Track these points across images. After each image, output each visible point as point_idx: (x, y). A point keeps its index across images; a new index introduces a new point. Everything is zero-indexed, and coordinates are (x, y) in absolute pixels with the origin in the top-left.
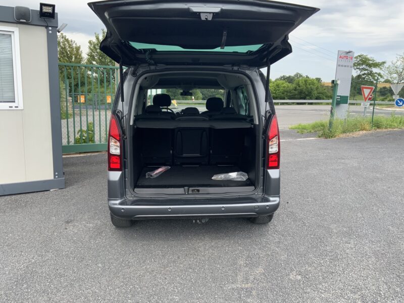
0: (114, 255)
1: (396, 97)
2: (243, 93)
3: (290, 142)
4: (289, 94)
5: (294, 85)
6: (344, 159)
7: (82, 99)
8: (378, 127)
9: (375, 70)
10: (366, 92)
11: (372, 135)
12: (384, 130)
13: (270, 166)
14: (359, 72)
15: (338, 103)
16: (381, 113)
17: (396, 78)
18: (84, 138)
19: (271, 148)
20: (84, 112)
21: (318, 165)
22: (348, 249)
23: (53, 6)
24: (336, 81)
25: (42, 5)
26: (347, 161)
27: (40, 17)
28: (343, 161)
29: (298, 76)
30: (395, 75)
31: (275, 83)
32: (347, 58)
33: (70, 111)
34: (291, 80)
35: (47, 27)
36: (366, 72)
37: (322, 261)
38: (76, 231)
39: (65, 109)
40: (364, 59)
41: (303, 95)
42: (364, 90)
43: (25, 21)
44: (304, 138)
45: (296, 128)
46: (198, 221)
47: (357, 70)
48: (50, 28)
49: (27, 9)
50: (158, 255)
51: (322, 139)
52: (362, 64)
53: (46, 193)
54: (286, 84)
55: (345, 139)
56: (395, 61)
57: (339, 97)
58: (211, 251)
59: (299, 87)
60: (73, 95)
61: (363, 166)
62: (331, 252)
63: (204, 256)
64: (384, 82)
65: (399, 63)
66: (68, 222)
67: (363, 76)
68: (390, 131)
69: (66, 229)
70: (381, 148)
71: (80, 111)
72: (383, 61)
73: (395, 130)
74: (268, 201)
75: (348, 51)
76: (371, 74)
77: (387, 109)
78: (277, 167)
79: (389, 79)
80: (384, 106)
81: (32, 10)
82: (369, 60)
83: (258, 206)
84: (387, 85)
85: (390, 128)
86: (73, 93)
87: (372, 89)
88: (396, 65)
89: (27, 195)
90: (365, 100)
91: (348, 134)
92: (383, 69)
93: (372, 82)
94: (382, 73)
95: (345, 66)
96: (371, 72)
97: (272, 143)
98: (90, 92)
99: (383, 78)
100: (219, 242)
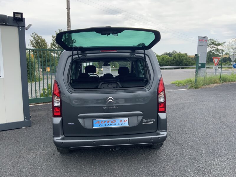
0: (58, 174)
1: (233, 63)
2: (141, 64)
3: (172, 92)
4: (170, 63)
5: (172, 58)
6: (205, 102)
7: (48, 70)
8: (225, 81)
9: (219, 47)
10: (216, 60)
11: (221, 86)
12: (228, 83)
13: (159, 111)
14: (210, 49)
15: (200, 68)
16: (225, 73)
17: (232, 51)
18: (46, 93)
19: (160, 99)
20: (49, 77)
21: (190, 106)
22: (214, 165)
23: (21, 14)
24: (198, 55)
25: (14, 13)
26: (207, 103)
27: (14, 21)
28: (205, 103)
29: (175, 52)
30: (232, 50)
31: (161, 57)
32: (203, 40)
33: (41, 77)
34: (171, 54)
35: (18, 27)
36: (214, 49)
37: (197, 175)
38: (35, 156)
39: (38, 76)
40: (212, 41)
41: (178, 63)
42: (215, 59)
43: (4, 23)
44: (180, 89)
45: (175, 83)
46: (113, 149)
47: (209, 48)
48: (20, 27)
49: (6, 16)
50: (86, 173)
51: (191, 90)
52: (212, 44)
53: (19, 129)
54: (168, 57)
55: (205, 89)
56: (231, 42)
57: (200, 64)
58: (122, 169)
59: (176, 58)
60: (43, 67)
61: (218, 106)
62: (203, 168)
63: (117, 174)
64: (225, 54)
65: (233, 43)
66: (30, 150)
67: (213, 51)
68: (232, 83)
69: (28, 155)
70: (228, 94)
71: (47, 76)
72: (224, 42)
73: (234, 82)
74: (159, 134)
75: (204, 36)
76: (217, 50)
77: (228, 70)
78: (164, 112)
79: (228, 52)
80: (226, 68)
81: (8, 17)
82: (215, 42)
83: (153, 138)
84: (227, 56)
85: (231, 81)
86: (43, 66)
87: (219, 58)
88: (232, 44)
89: (7, 131)
90: (216, 65)
91: (206, 86)
92: (224, 47)
93: (218, 54)
94: (224, 49)
95: (203, 45)
96: (217, 48)
97: (160, 96)
98: (53, 65)
99: (225, 52)
100: (128, 162)
